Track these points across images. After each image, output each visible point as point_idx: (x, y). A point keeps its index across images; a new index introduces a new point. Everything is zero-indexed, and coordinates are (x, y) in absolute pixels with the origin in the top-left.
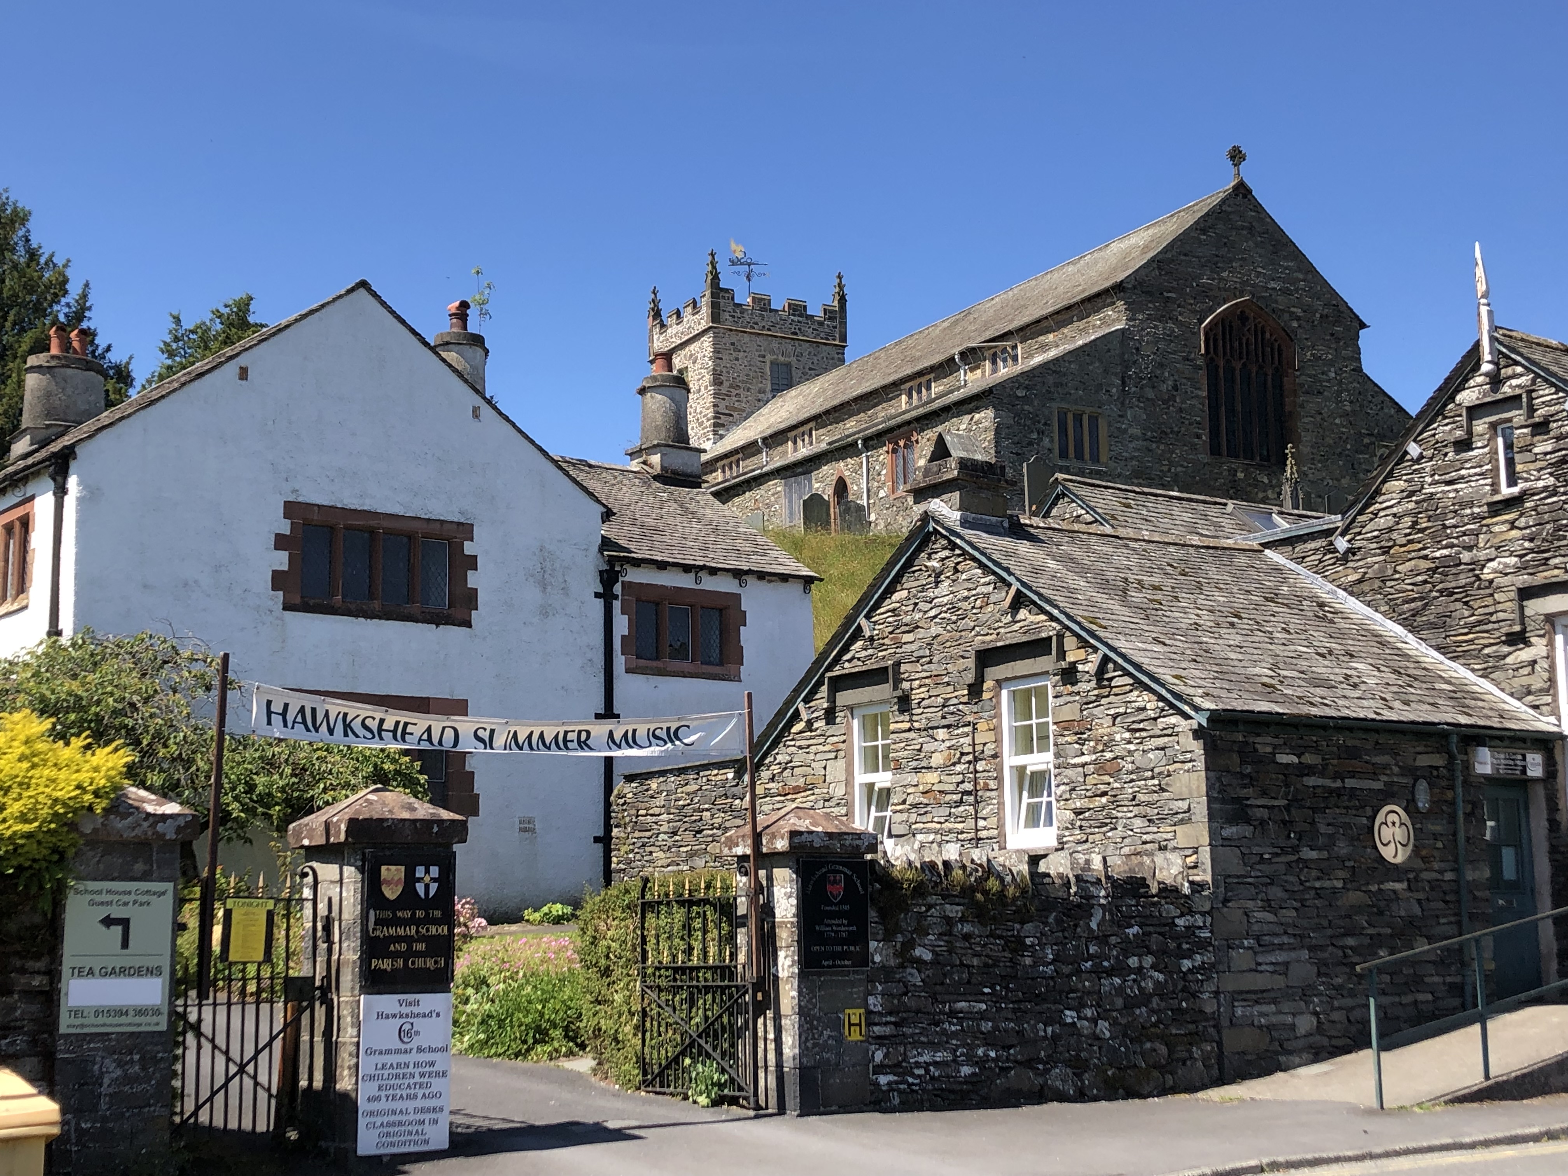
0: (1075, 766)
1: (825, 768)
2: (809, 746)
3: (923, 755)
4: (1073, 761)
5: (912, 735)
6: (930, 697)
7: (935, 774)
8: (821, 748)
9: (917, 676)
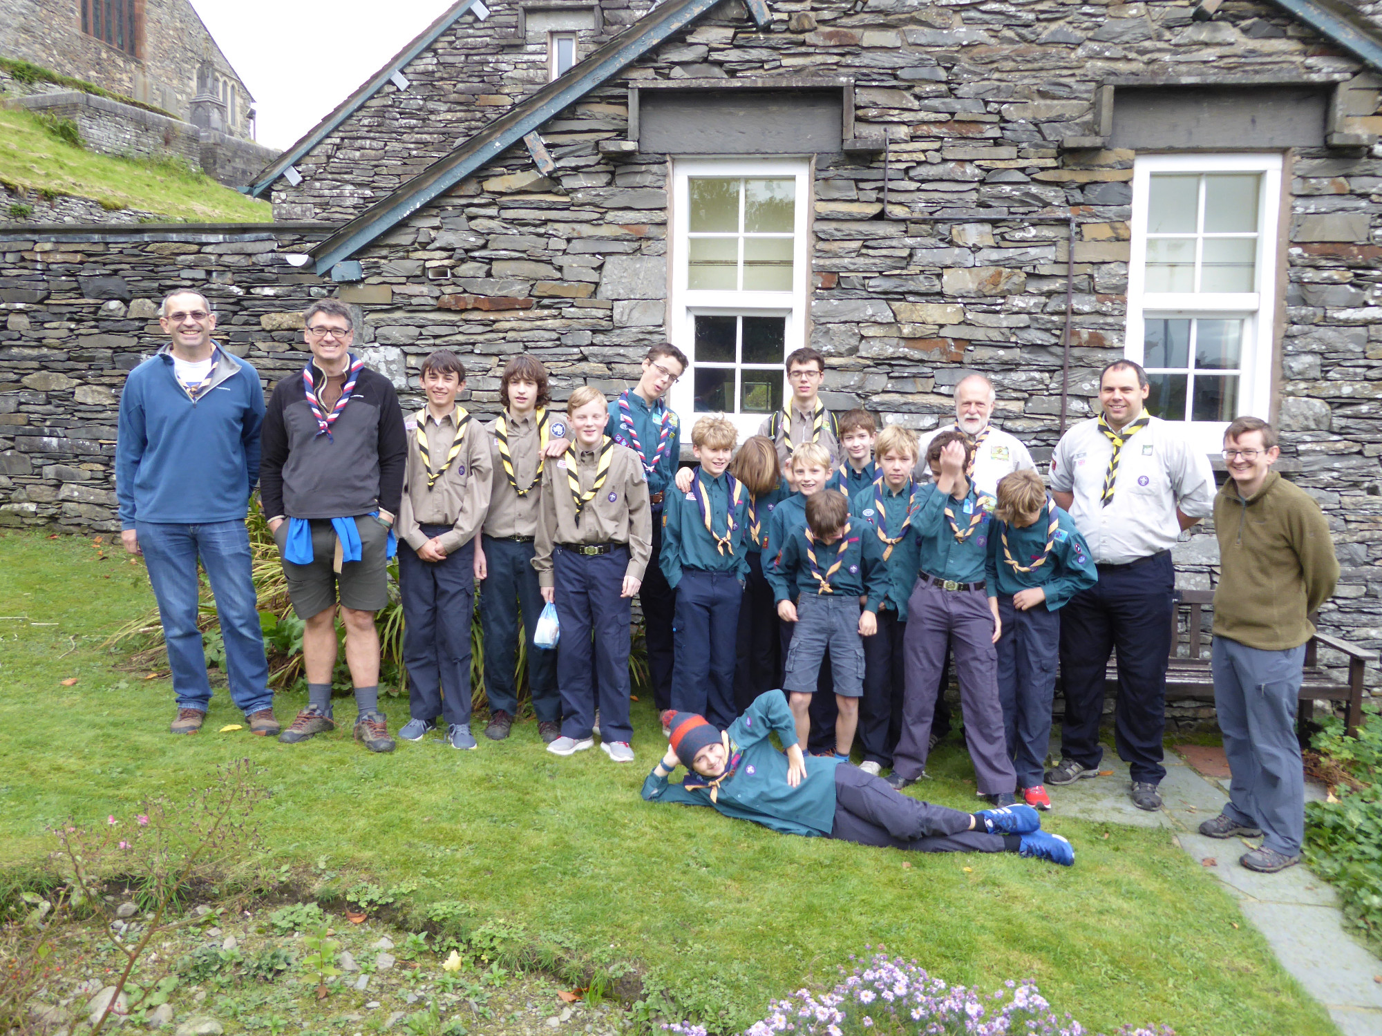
0: (1347, 323)
1: (600, 268)
2: (545, 222)
3: (914, 269)
4: (1343, 315)
5: (881, 229)
6: (945, 161)
7: (950, 309)
8: (586, 230)
9: (907, 116)
